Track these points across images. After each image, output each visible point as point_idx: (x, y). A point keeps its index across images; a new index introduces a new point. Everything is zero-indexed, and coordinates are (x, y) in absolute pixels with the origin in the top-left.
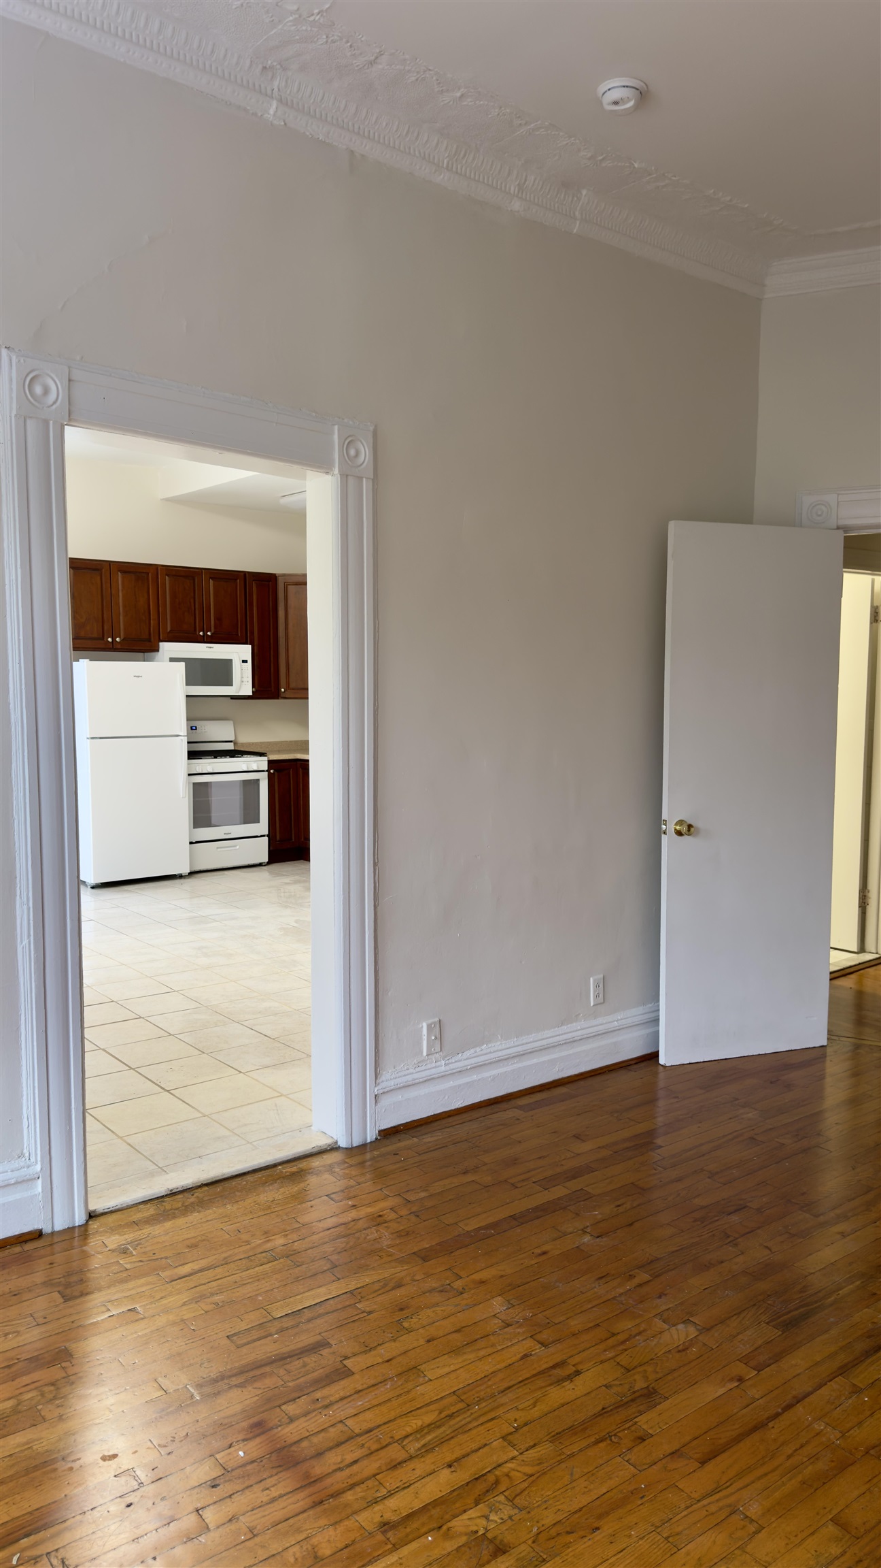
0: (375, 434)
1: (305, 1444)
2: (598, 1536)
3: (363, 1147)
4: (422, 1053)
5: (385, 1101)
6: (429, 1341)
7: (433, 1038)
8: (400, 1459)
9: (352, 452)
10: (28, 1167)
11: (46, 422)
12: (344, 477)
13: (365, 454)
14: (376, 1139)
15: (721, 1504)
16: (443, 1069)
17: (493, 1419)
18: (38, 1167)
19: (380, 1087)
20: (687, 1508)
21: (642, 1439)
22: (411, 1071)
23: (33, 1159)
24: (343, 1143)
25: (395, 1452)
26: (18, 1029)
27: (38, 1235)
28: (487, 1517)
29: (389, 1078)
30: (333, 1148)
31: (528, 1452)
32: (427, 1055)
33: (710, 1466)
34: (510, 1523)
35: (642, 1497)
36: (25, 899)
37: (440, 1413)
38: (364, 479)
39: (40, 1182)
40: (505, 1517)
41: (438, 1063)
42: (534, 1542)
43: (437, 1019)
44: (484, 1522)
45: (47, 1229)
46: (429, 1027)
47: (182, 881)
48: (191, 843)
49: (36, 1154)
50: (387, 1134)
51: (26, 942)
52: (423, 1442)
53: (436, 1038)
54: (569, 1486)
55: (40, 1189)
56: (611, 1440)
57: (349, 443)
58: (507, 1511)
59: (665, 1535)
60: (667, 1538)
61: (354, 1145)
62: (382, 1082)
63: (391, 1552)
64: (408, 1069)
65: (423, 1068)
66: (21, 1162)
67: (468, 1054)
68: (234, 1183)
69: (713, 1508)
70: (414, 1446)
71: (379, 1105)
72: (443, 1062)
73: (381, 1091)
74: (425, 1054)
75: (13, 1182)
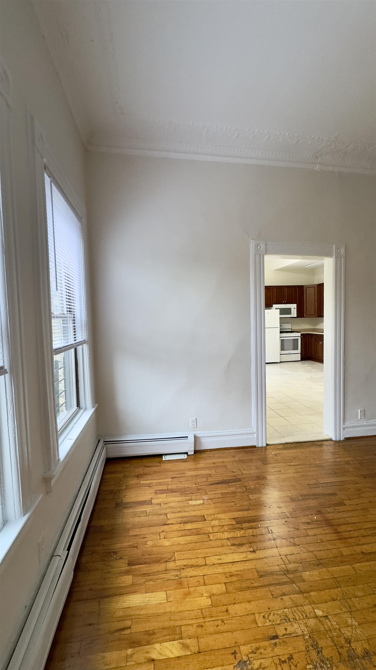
0: (346, 245)
3: (340, 441)
4: (358, 418)
5: (346, 430)
6: (370, 502)
7: (362, 414)
8: (365, 535)
9: (339, 251)
10: (253, 430)
11: (260, 255)
12: (336, 258)
13: (343, 251)
14: (344, 440)
16: (365, 423)
18: (255, 431)
19: (346, 426)
22: (355, 423)
23: (254, 429)
24: (334, 439)
25: (363, 532)
26: (251, 397)
27: (255, 447)
29: (348, 424)
30: (331, 440)
32: (360, 419)
36: (253, 367)
38: (342, 258)
39: (255, 434)
41: (363, 422)
43: (363, 409)
45: (257, 446)
46: (361, 411)
47: (278, 364)
48: (280, 354)
49: (255, 427)
50: (347, 439)
51: (253, 377)
52: (372, 532)
53: (363, 414)
55: (255, 436)
57: (338, 248)
61: (337, 440)
62: (346, 424)
64: (354, 422)
65: (359, 422)
66: (251, 429)
67: (373, 420)
68: (303, 444)
70: (370, 533)
71: (344, 431)
72: (365, 422)
73: (345, 427)
74: (359, 418)
75: (250, 433)
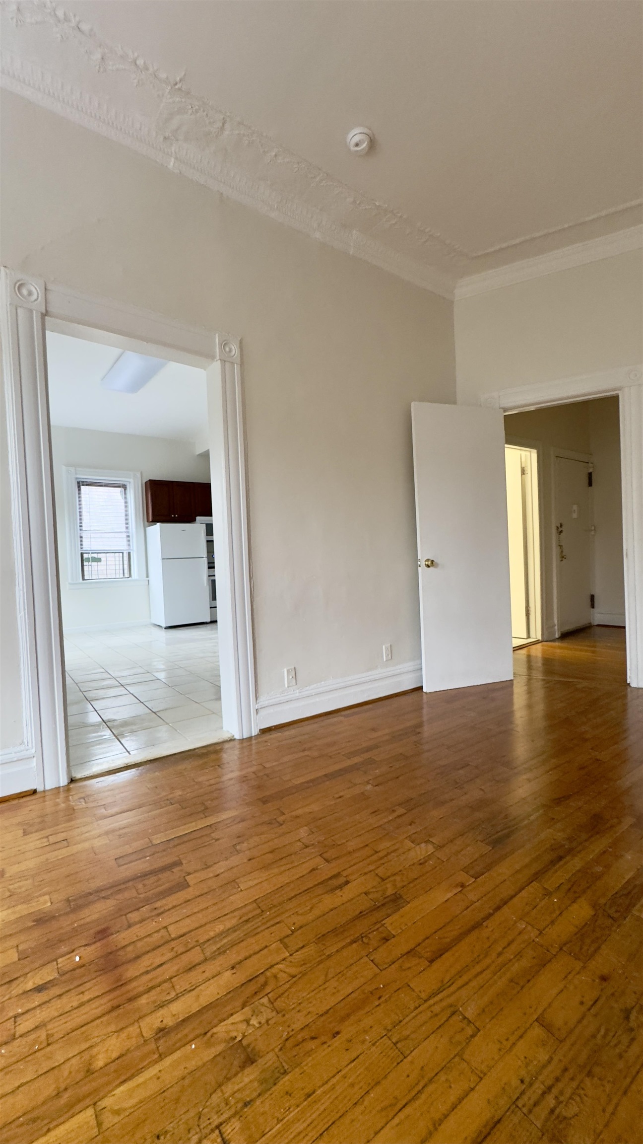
0: (241, 342)
1: (130, 949)
2: (337, 1042)
3: (250, 738)
4: (285, 685)
5: (262, 713)
6: (250, 860)
7: (291, 677)
8: (197, 961)
9: (227, 349)
10: (27, 750)
11: (31, 311)
12: (223, 361)
13: (235, 349)
14: (258, 734)
15: (444, 1004)
16: (298, 694)
17: (278, 923)
18: (33, 751)
19: (260, 704)
20: (416, 1008)
21: (386, 939)
22: (278, 696)
23: (30, 745)
24: (237, 737)
25: (196, 955)
26: (19, 666)
27: (35, 792)
28: (247, 1021)
29: (264, 700)
30: (232, 740)
31: (297, 953)
32: (288, 687)
33: (435, 965)
34: (265, 1027)
35: (380, 998)
36: (21, 587)
37: (240, 918)
38: (235, 365)
39: (35, 759)
40: (263, 1021)
41: (295, 692)
42: (281, 1049)
43: (293, 667)
44: (243, 1026)
45: (40, 788)
46: (288, 671)
47: (208, 625)
49: (32, 743)
50: (264, 731)
51: (22, 613)
52: (218, 946)
53: (293, 677)
54: (321, 988)
55: (35, 764)
56: (362, 941)
57: (224, 344)
58: (267, 1014)
59: (394, 1040)
60: (395, 1044)
61: (244, 737)
62: (261, 702)
63: (156, 1062)
64: (276, 695)
65: (285, 694)
66: (22, 747)
67: (312, 686)
69: (437, 1009)
70: (211, 949)
71: (259, 715)
72: (298, 691)
73: (260, 707)
74: (286, 686)
75: (15, 759)
